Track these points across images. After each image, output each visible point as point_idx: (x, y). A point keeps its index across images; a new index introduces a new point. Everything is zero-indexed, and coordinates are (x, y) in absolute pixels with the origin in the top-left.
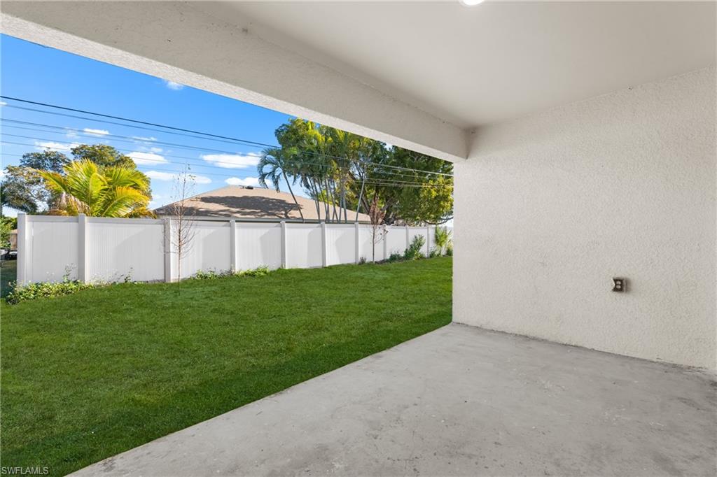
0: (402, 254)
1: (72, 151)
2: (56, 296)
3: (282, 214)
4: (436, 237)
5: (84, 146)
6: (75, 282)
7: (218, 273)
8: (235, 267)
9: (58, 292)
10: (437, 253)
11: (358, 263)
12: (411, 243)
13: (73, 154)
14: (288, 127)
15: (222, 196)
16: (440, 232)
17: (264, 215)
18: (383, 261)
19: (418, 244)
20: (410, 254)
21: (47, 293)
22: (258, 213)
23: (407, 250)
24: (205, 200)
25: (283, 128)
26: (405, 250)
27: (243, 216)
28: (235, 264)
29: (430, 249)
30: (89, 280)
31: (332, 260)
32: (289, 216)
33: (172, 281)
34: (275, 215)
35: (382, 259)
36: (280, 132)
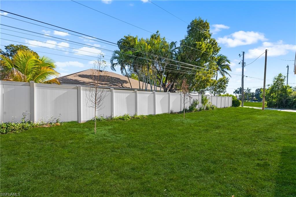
0: (188, 109)
1: (5, 47)
2: (19, 131)
3: (120, 85)
4: (202, 100)
5: (12, 45)
6: (29, 122)
7: (105, 118)
8: (113, 114)
9: (20, 129)
10: (202, 108)
11: (169, 113)
12: (192, 103)
13: (6, 49)
14: (124, 40)
15: (88, 74)
16: (204, 98)
17: (112, 85)
18: (180, 112)
19: (195, 104)
20: (191, 109)
21: (13, 130)
22: (109, 84)
23: (190, 106)
24: (80, 76)
25: (121, 41)
26: (189, 106)
27: (102, 86)
28: (113, 113)
29: (199, 106)
30: (37, 120)
31: (159, 111)
32: (124, 86)
33: (82, 122)
34: (117, 85)
35: (180, 111)
36: (119, 43)
